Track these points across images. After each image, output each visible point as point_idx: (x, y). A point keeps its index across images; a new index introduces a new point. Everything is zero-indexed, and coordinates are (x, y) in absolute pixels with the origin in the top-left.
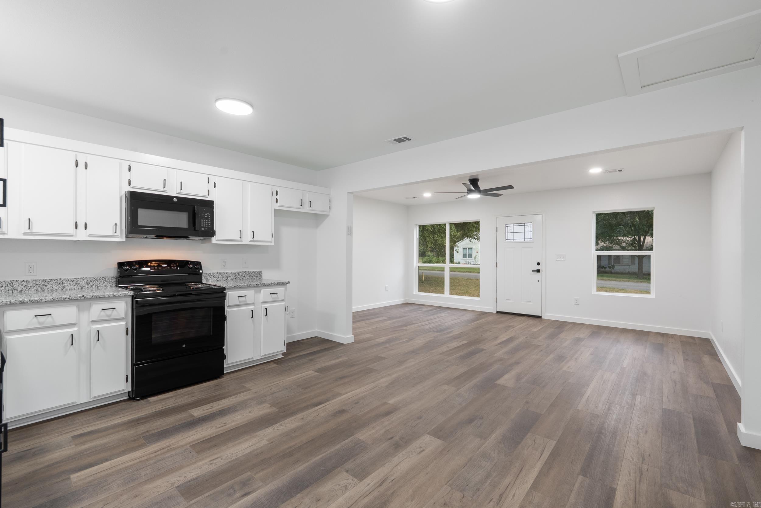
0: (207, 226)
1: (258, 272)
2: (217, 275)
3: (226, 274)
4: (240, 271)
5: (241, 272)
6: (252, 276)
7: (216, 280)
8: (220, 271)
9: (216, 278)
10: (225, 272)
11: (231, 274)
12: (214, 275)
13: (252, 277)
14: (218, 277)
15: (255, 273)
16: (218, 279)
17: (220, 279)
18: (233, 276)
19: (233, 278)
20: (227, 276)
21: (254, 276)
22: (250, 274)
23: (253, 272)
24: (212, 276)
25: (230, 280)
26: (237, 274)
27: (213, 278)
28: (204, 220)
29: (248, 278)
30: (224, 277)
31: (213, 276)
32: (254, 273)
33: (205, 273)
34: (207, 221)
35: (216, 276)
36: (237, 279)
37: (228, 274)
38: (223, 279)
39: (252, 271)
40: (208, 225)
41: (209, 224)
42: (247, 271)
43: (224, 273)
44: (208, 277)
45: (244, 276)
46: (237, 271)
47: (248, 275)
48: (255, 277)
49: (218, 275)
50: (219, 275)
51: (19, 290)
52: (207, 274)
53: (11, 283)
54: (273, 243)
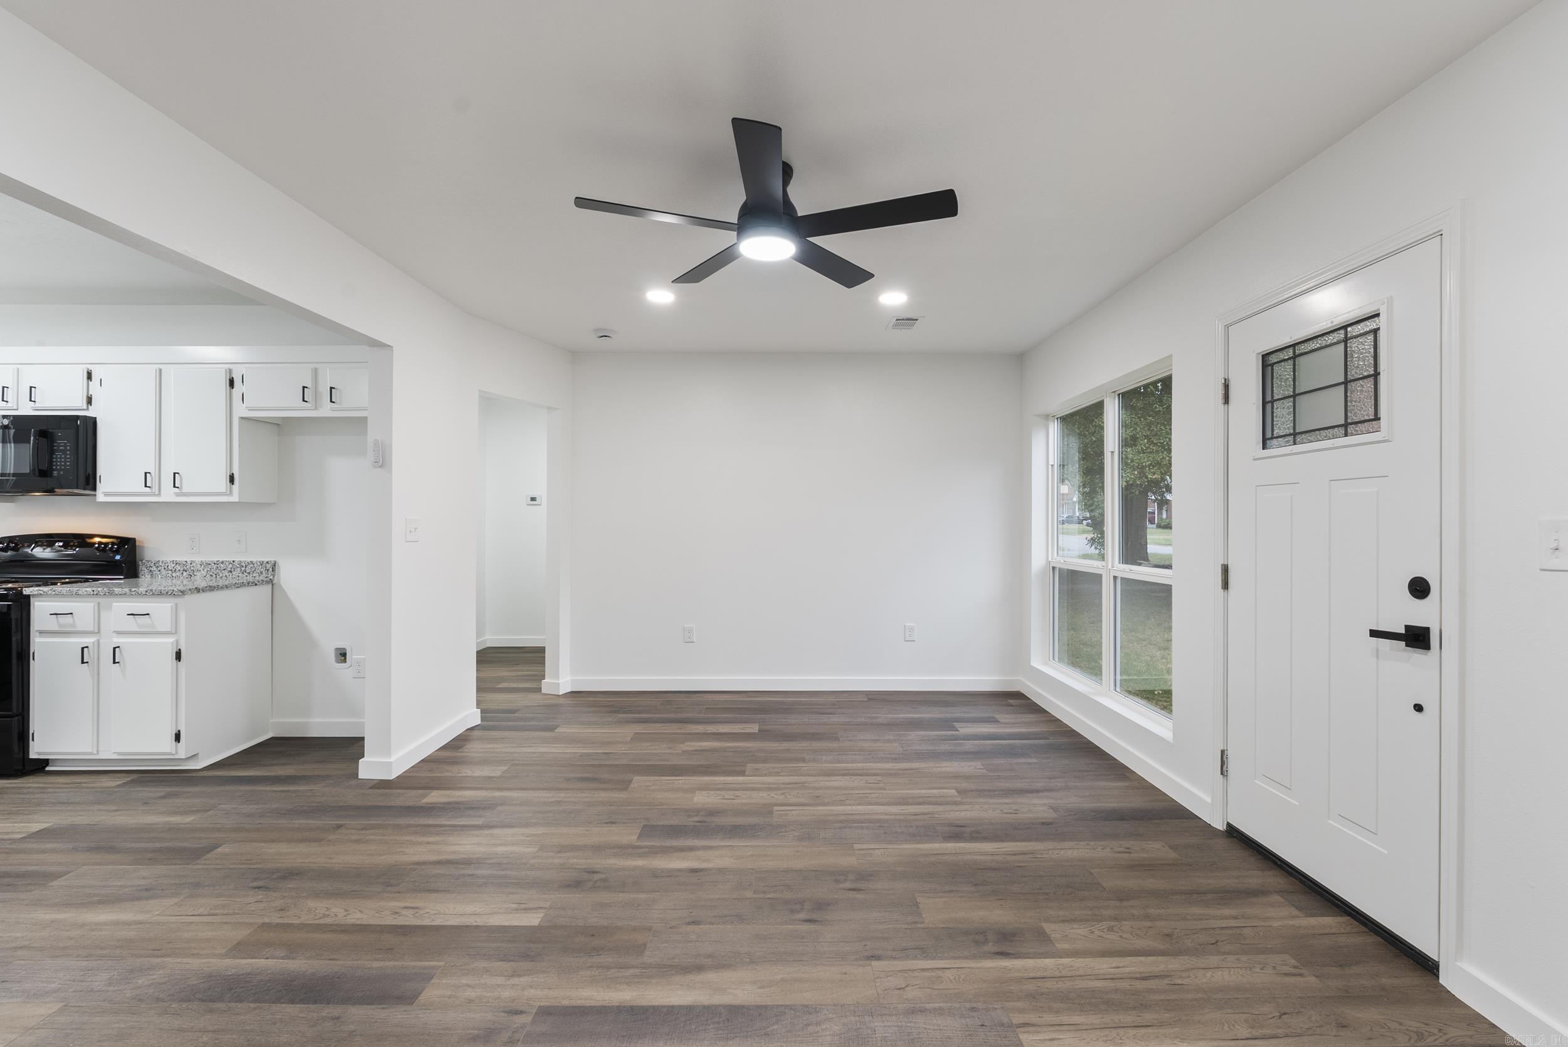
0: (63, 467)
1: (262, 563)
2: (171, 566)
3: (191, 564)
4: (221, 560)
5: (222, 563)
6: (248, 571)
7: (170, 576)
8: (181, 559)
9: (170, 572)
10: (189, 560)
11: (201, 565)
12: (167, 565)
13: (249, 573)
14: (174, 570)
15: (256, 565)
16: (174, 575)
17: (178, 574)
18: (205, 570)
19: (204, 573)
20: (192, 568)
21: (253, 572)
22: (243, 566)
23: (252, 562)
24: (163, 568)
25: (198, 576)
26: (213, 565)
27: (164, 572)
28: (59, 456)
29: (240, 575)
30: (186, 571)
31: (165, 568)
32: (252, 566)
33: (148, 561)
34: (63, 456)
35: (169, 567)
36: (214, 576)
37: (194, 564)
38: (185, 574)
40: (65, 465)
41: (68, 464)
42: (237, 559)
43: (186, 562)
44: (155, 569)
45: (228, 569)
46: (215, 559)
47: (239, 569)
48: (254, 575)
49: (173, 565)
50: (177, 566)
52: (153, 563)
54: (235, 498)
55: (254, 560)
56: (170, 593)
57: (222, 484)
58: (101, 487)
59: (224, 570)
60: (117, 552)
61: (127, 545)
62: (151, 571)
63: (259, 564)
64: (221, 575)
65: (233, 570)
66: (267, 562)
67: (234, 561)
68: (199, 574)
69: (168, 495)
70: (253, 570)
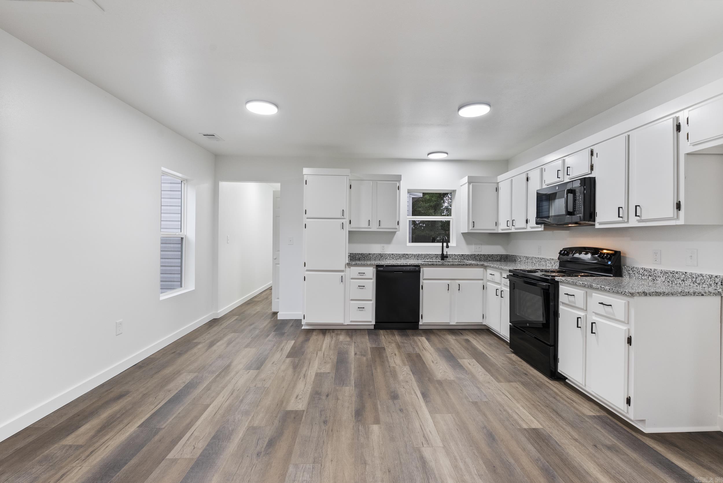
1: (711, 277)
3: (654, 271)
4: (676, 270)
5: (677, 273)
6: (698, 282)
7: (640, 277)
8: (648, 267)
9: (641, 275)
10: (653, 268)
11: (661, 273)
12: (638, 270)
13: (699, 284)
14: (643, 274)
15: (705, 278)
16: (643, 278)
17: (645, 277)
18: (664, 277)
19: (663, 279)
20: (655, 275)
21: (703, 283)
22: (694, 278)
23: (701, 275)
25: (659, 281)
26: (670, 273)
27: (637, 275)
29: (691, 284)
30: (651, 276)
31: (637, 272)
32: (702, 278)
33: (628, 267)
34: (578, 203)
35: (640, 272)
36: (670, 283)
37: (656, 272)
38: (650, 278)
39: (699, 272)
40: (579, 208)
41: (581, 207)
42: (689, 271)
43: (651, 269)
44: (631, 272)
45: (682, 279)
46: (672, 270)
47: (690, 280)
48: (704, 286)
49: (643, 271)
50: (645, 272)
51: (534, 263)
52: (630, 268)
53: (532, 258)
54: (681, 222)
55: (704, 273)
56: (623, 293)
57: (671, 210)
58: (598, 219)
59: (678, 278)
60: (609, 259)
61: (616, 256)
62: (629, 273)
63: (708, 277)
64: (676, 283)
65: (685, 279)
66: (716, 277)
67: (686, 273)
68: (660, 280)
69: (633, 222)
70: (703, 281)
